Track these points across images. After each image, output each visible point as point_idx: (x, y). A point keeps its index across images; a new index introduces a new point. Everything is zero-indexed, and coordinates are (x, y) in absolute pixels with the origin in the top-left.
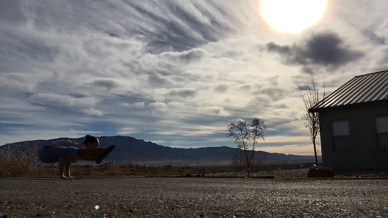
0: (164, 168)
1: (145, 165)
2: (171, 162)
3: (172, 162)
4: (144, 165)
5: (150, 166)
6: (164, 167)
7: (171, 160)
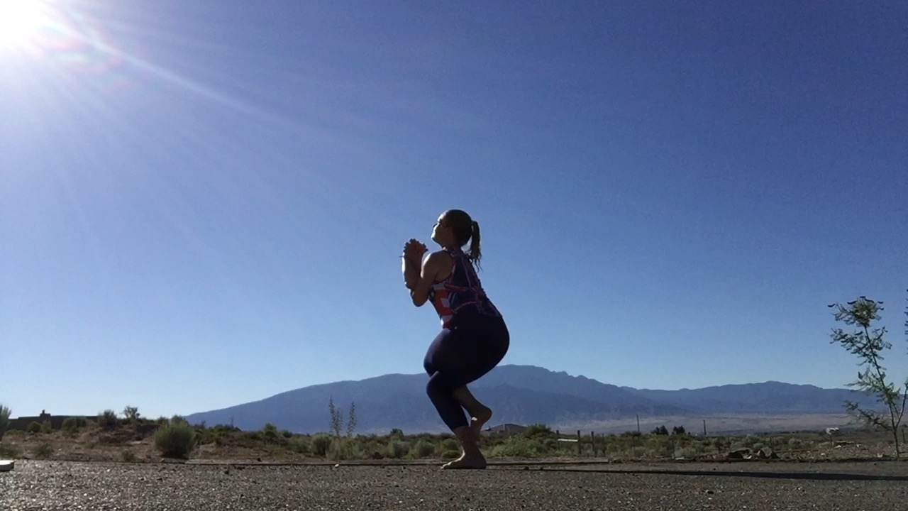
0: (624, 439)
1: (579, 432)
2: (638, 425)
3: (640, 423)
4: (577, 434)
5: (590, 433)
6: (622, 435)
7: (638, 420)
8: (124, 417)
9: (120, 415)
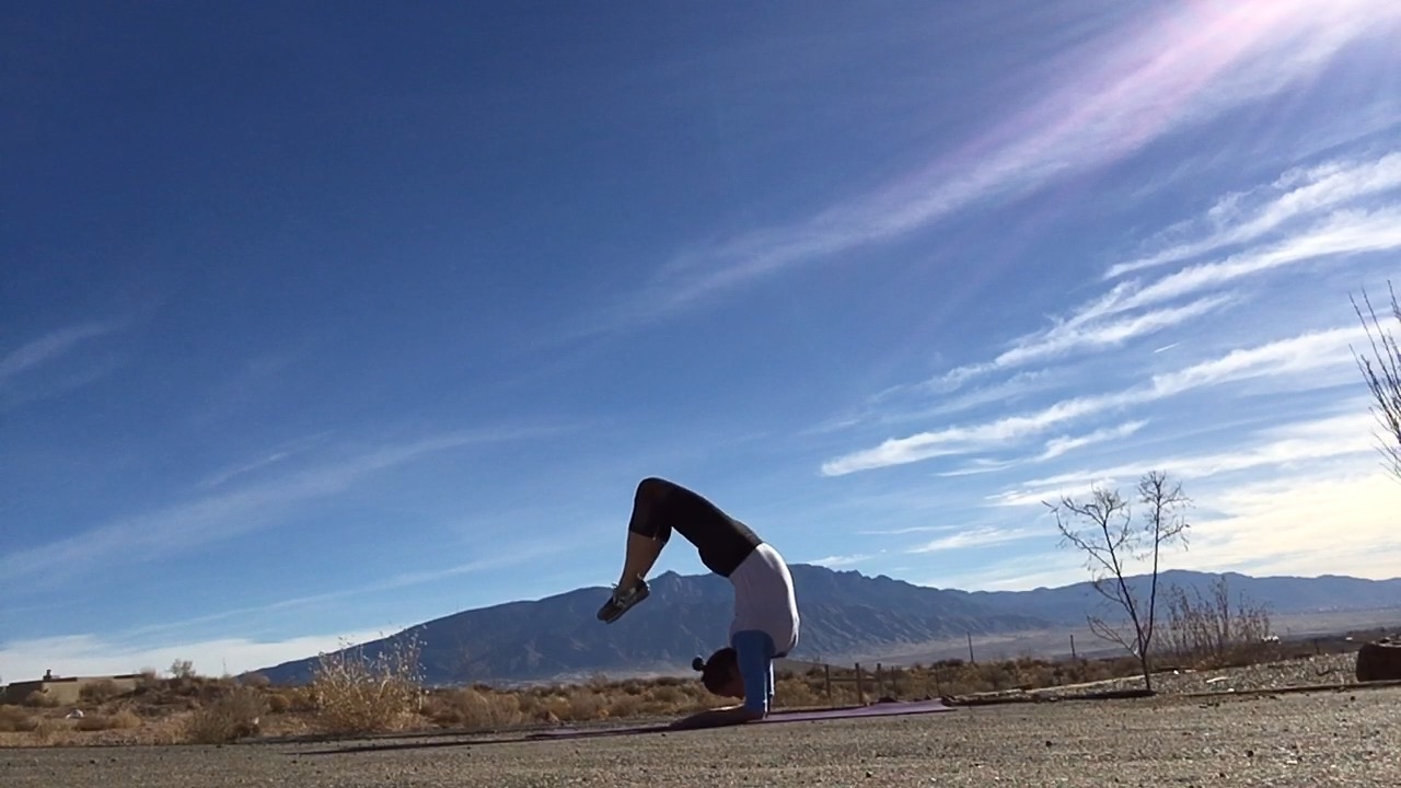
7: (970, 641)
8: (171, 676)
9: (164, 672)
